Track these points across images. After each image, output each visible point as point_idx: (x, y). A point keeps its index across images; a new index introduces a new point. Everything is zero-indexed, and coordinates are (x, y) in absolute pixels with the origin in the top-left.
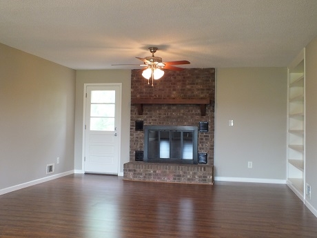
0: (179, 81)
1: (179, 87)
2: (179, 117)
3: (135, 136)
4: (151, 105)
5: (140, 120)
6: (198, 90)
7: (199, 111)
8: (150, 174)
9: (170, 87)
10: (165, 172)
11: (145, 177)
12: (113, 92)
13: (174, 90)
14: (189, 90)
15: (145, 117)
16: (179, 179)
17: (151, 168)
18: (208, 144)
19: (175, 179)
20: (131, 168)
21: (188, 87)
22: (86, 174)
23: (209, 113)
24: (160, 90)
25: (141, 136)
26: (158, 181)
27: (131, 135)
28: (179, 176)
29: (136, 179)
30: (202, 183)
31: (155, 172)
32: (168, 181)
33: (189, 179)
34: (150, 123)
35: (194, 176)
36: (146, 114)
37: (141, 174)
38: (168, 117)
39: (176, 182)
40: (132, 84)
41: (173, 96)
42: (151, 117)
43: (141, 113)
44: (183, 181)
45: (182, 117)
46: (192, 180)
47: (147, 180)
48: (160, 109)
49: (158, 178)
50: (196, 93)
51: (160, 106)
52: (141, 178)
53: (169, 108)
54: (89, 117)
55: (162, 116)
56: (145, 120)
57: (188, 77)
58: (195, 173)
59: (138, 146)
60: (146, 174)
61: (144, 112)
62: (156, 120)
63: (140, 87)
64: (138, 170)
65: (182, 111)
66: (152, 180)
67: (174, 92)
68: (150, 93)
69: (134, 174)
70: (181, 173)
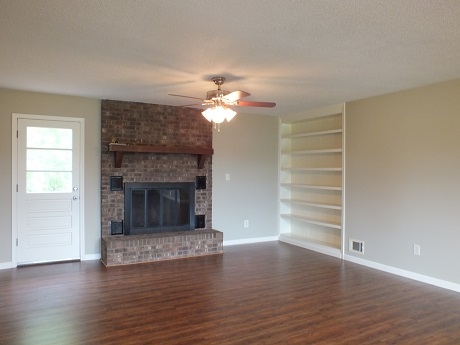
0: (171, 122)
1: (170, 131)
2: (171, 171)
3: (109, 199)
4: (133, 153)
5: (117, 174)
6: (194, 136)
7: (195, 163)
8: (147, 252)
9: (159, 130)
10: (168, 246)
11: (139, 257)
12: (69, 132)
13: (165, 134)
14: (184, 135)
15: (125, 170)
16: (185, 253)
17: (149, 243)
18: (206, 204)
19: (180, 253)
20: (118, 248)
21: (182, 131)
22: (19, 267)
23: (206, 165)
24: (145, 132)
25: (119, 198)
26: (158, 259)
27: (102, 197)
28: (186, 248)
29: (127, 263)
30: (212, 253)
31: (154, 247)
32: (172, 257)
33: (197, 251)
34: (132, 179)
35: (203, 247)
36: (126, 166)
37: (135, 253)
38: (157, 171)
39: (182, 256)
40: (103, 122)
41: (163, 142)
42: (133, 171)
43: (118, 165)
44: (191, 254)
45: (175, 171)
46: (201, 251)
47: (143, 261)
48: (146, 159)
49: (159, 256)
50: (192, 139)
51: (146, 155)
52: (134, 260)
53: (157, 159)
54: (24, 171)
55: (149, 170)
56: (125, 175)
57: (182, 119)
58: (204, 242)
59: (115, 214)
60: (141, 253)
61: (123, 163)
62: (140, 175)
63: (115, 127)
64: (129, 248)
65: (175, 163)
66: (150, 259)
67: (165, 137)
68: (131, 136)
69: (124, 254)
70: (188, 244)
